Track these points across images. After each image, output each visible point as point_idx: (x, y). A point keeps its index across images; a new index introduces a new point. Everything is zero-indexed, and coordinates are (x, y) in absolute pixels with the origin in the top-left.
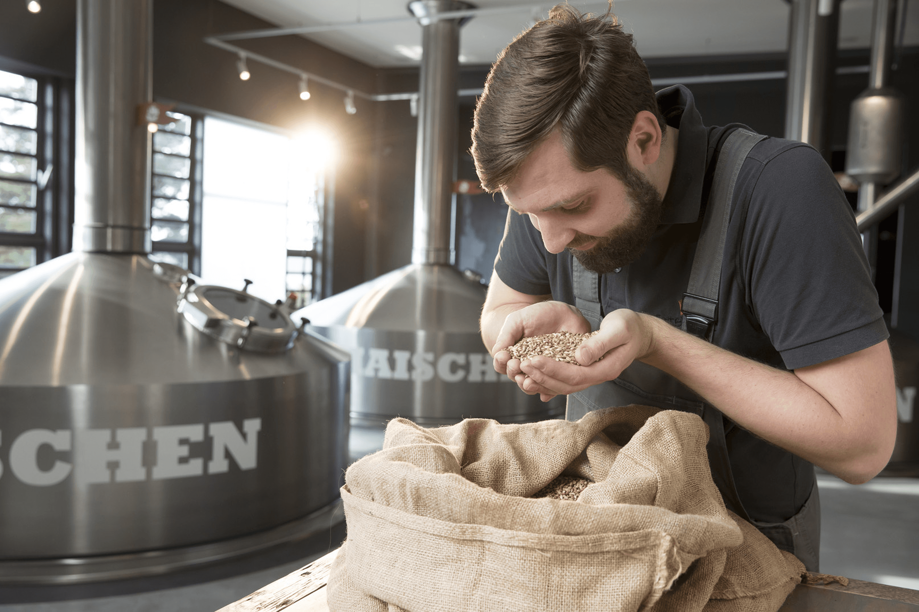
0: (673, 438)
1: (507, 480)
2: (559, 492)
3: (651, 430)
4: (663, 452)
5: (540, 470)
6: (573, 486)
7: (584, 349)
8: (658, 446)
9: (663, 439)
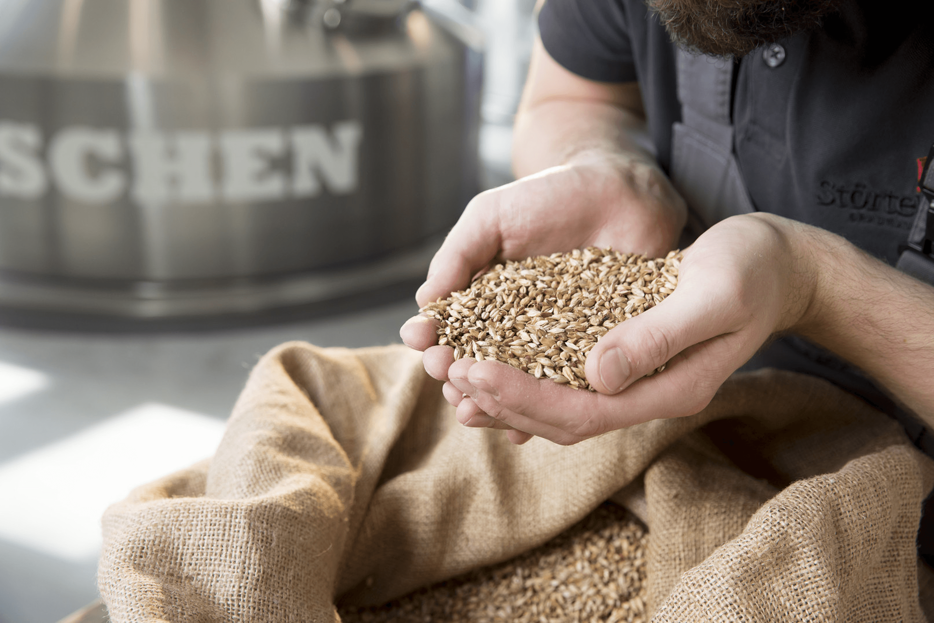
0: (820, 572)
1: (470, 517)
2: (578, 551)
3: (766, 548)
4: (788, 604)
5: (543, 505)
6: (610, 540)
7: (611, 353)
8: (777, 585)
9: (793, 569)
